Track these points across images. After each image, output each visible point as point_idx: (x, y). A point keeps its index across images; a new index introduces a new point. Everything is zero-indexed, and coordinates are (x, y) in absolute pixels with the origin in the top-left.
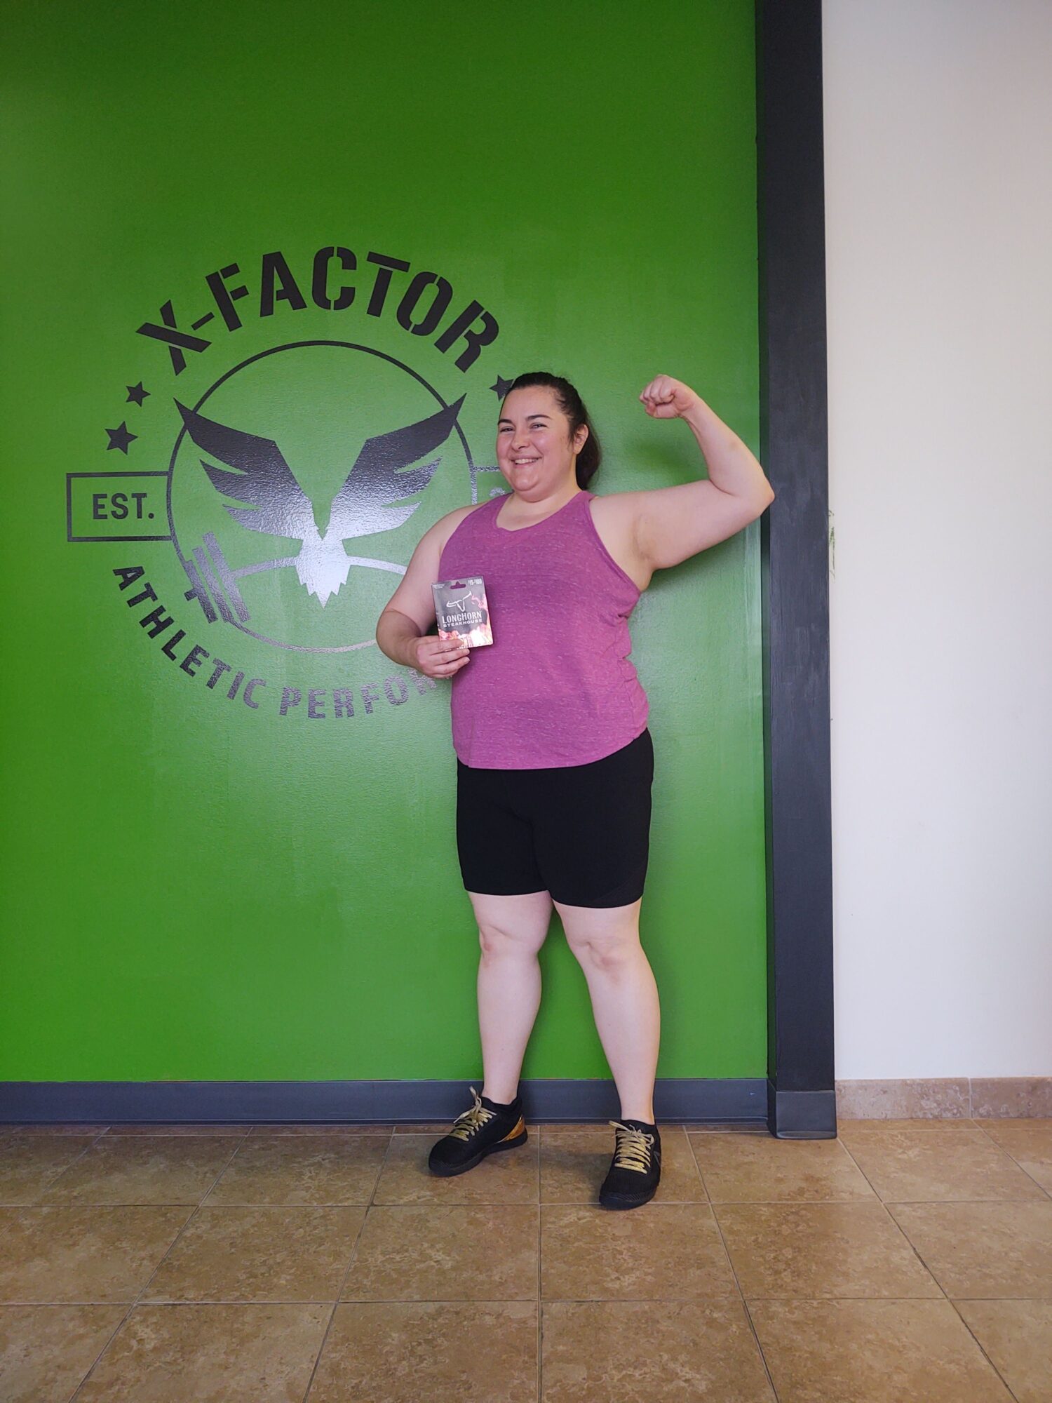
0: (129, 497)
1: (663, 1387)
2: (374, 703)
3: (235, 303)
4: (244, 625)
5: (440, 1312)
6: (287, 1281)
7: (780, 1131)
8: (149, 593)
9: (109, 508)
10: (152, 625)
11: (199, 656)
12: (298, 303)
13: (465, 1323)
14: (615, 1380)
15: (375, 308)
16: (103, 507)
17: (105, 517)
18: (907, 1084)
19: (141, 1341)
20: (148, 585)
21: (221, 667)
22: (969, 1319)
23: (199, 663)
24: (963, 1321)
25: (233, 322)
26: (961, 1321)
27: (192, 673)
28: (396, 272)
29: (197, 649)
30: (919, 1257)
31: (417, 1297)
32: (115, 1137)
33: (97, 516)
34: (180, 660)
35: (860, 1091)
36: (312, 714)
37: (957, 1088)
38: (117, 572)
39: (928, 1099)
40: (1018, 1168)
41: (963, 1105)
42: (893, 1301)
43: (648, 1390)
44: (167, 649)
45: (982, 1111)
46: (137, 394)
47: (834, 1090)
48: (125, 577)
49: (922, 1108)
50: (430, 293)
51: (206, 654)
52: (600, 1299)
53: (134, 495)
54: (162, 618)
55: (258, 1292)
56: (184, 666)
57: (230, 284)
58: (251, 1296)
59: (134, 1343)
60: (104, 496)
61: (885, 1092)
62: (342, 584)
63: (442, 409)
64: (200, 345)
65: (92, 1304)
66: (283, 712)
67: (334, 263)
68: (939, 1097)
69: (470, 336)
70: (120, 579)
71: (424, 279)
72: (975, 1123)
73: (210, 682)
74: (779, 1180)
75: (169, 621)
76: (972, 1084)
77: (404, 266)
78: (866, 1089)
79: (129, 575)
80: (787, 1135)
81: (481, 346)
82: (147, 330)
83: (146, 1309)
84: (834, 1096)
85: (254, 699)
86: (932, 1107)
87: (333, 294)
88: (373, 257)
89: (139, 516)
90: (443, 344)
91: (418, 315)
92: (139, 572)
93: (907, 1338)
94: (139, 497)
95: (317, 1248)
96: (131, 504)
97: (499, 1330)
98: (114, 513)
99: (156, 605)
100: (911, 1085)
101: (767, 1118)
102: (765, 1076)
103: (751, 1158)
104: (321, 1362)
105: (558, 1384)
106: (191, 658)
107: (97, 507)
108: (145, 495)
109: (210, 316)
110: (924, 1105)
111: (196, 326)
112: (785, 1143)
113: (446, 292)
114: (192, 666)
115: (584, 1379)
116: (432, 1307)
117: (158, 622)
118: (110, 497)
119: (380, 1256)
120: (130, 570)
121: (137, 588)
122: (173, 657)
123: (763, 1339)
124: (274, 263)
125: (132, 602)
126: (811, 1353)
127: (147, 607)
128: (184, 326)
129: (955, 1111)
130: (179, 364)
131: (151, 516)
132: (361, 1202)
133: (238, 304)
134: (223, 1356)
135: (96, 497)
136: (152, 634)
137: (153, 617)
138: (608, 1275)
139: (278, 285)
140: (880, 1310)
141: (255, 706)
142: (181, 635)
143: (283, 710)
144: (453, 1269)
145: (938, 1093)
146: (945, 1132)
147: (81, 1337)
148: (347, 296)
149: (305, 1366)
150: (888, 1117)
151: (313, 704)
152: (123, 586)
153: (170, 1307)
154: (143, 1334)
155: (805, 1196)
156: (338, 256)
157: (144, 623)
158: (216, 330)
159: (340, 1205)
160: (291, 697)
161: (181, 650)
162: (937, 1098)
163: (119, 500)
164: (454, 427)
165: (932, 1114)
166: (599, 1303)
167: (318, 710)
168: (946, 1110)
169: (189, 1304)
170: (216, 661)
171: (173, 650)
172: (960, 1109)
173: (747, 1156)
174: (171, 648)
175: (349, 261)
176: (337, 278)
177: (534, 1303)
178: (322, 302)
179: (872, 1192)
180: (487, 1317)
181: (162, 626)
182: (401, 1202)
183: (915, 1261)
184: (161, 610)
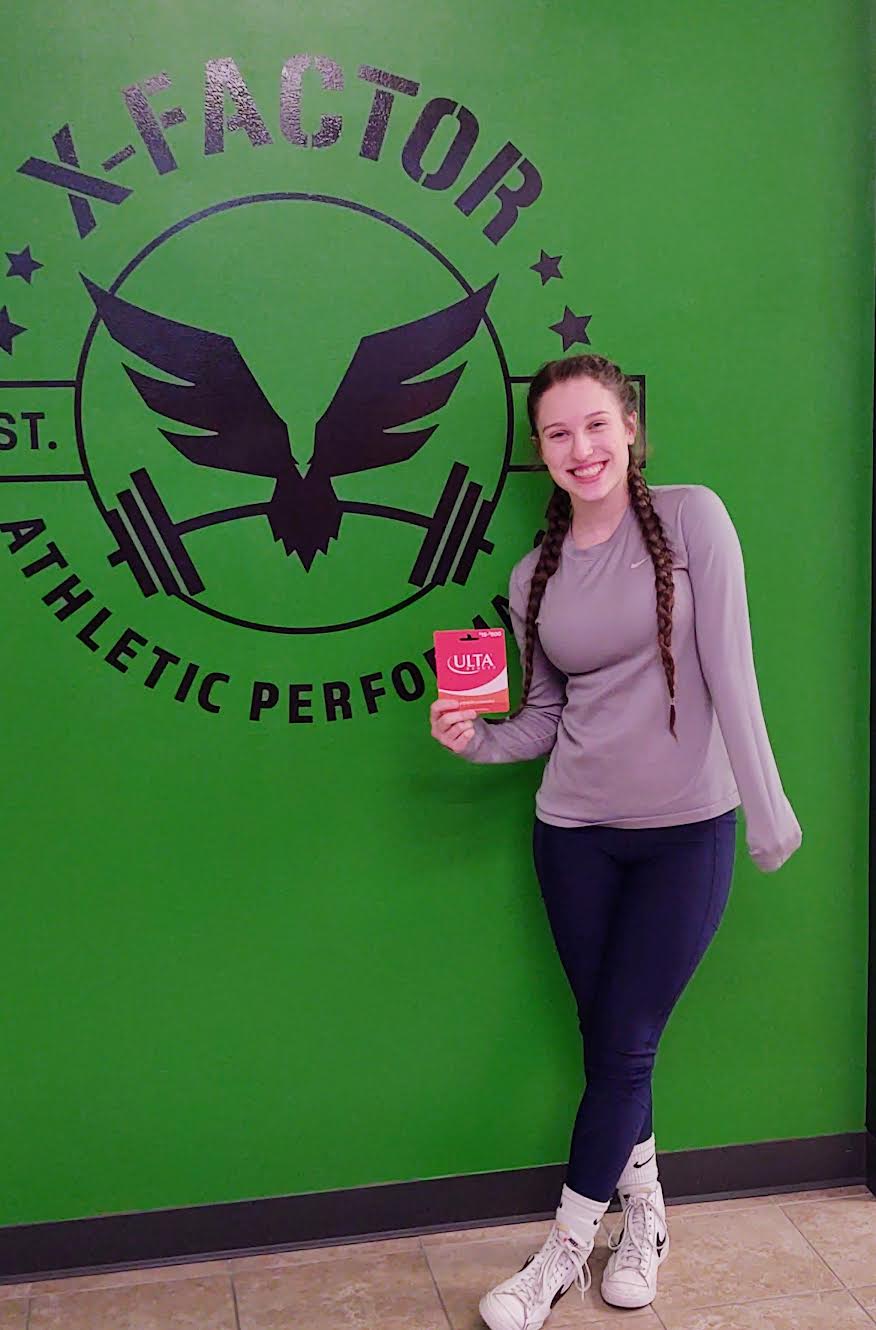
0: (18, 418)
2: (378, 699)
3: (166, 133)
4: (198, 598)
8: (55, 556)
10: (62, 603)
11: (133, 645)
12: (259, 135)
20: (52, 546)
21: (165, 658)
23: (132, 654)
25: (165, 162)
27: (123, 668)
28: (399, 97)
29: (130, 635)
34: (105, 650)
36: (295, 718)
38: (5, 528)
44: (85, 636)
46: (23, 266)
48: (16, 534)
50: (448, 128)
51: (142, 641)
53: (25, 416)
54: (76, 592)
56: (112, 658)
63: (466, 295)
64: (115, 194)
66: (255, 716)
69: (503, 193)
70: (10, 537)
71: (440, 107)
73: (149, 679)
75: (87, 596)
77: (412, 88)
79: (23, 532)
81: (518, 208)
82: (35, 168)
85: (212, 700)
87: (310, 123)
88: (367, 73)
89: (35, 445)
90: (467, 203)
91: (432, 159)
92: (38, 526)
94: (33, 418)
96: (22, 429)
99: (63, 576)
106: (122, 646)
108: (41, 416)
109: (130, 151)
111: (109, 165)
113: (469, 128)
114: (123, 658)
117: (69, 598)
120: (26, 524)
121: (36, 549)
122: (94, 647)
125: (30, 571)
127: (54, 576)
128: (89, 164)
130: (86, 223)
131: (52, 446)
133: (171, 135)
136: (62, 615)
137: (63, 590)
141: (215, 709)
142: (104, 614)
143: (255, 713)
148: (331, 128)
151: (295, 703)
152: (14, 548)
157: (49, 599)
158: (138, 172)
160: (265, 695)
161: (107, 636)
163: (3, 423)
164: (482, 321)
167: (303, 711)
170: (157, 650)
171: (94, 637)
173: (860, 1227)
174: (91, 633)
176: (315, 100)
178: (296, 137)
181: (75, 604)
184: (74, 581)
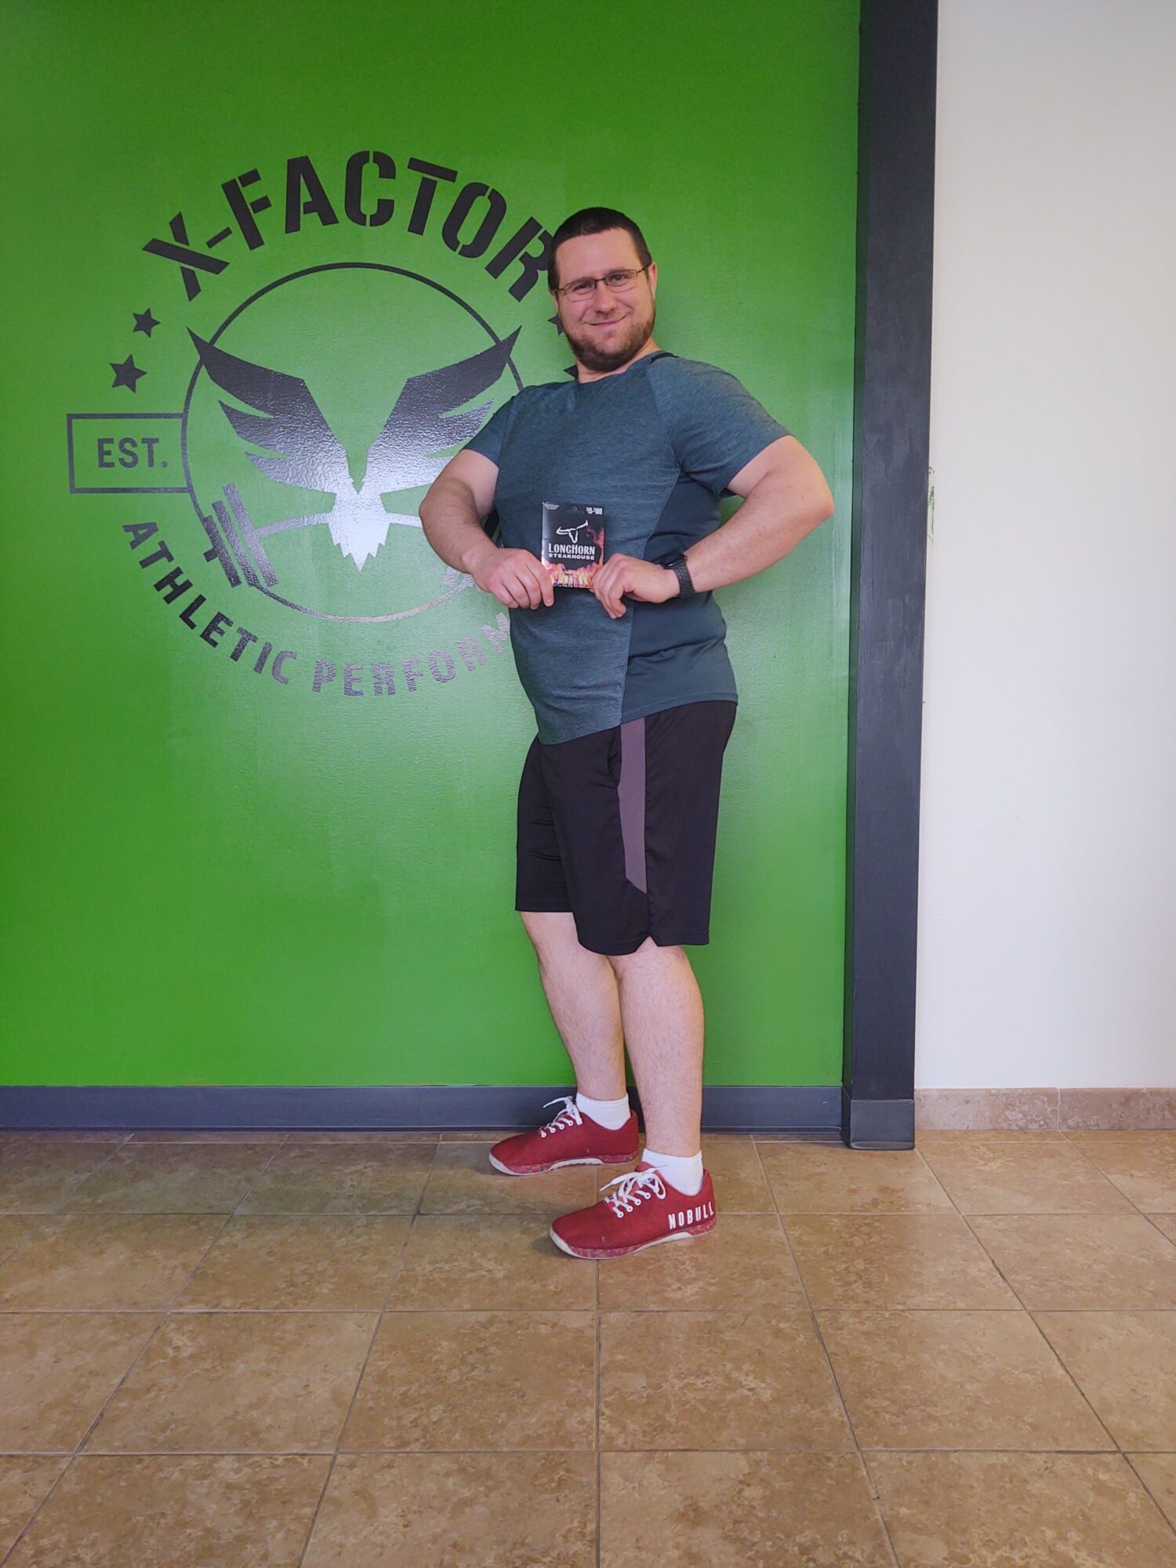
0: (138, 441)
1: (725, 1395)
2: (418, 680)
3: (255, 216)
4: (271, 590)
5: (491, 1322)
6: (329, 1290)
7: (853, 1141)
8: (164, 553)
9: (116, 455)
10: (168, 590)
11: (222, 625)
12: (329, 218)
13: (519, 1332)
14: (676, 1388)
15: (417, 225)
16: (109, 453)
17: (111, 465)
18: (991, 1095)
19: (177, 1349)
20: (162, 544)
21: (247, 637)
22: (1046, 1331)
23: (222, 633)
24: (1041, 1332)
25: (254, 239)
26: (1039, 1333)
27: (214, 644)
28: (441, 183)
29: (220, 617)
30: (998, 1269)
31: (467, 1307)
32: (140, 1144)
33: (102, 464)
34: (200, 629)
35: (941, 1101)
36: (348, 691)
37: (1045, 1099)
38: (127, 528)
39: (1014, 1110)
40: (1106, 1181)
41: (1051, 1116)
42: (969, 1312)
43: (711, 1398)
44: (185, 616)
45: (1070, 1122)
46: (145, 323)
47: (913, 1098)
48: (135, 534)
49: (1007, 1119)
50: (480, 208)
51: (229, 623)
52: (661, 1309)
53: (144, 441)
54: (179, 581)
55: (299, 1301)
56: (205, 636)
57: (251, 194)
58: (291, 1305)
59: (170, 1351)
60: (110, 441)
61: (968, 1102)
62: (380, 544)
63: (494, 344)
64: (217, 266)
65: (123, 1312)
66: (317, 688)
67: (370, 170)
68: (1026, 1108)
69: (526, 259)
70: (131, 536)
71: (473, 191)
72: (1063, 1135)
73: (234, 653)
74: (854, 1191)
75: (187, 585)
76: (1061, 1095)
77: (450, 175)
78: (947, 1099)
79: (141, 532)
80: (860, 1145)
81: (539, 271)
82: (156, 247)
83: (180, 1317)
84: (913, 1105)
85: (283, 673)
86: (1018, 1118)
87: (369, 207)
88: (415, 164)
89: (151, 463)
90: (496, 268)
91: (467, 234)
92: (152, 528)
93: (981, 1348)
94: (150, 442)
95: (361, 1257)
96: (141, 451)
97: (554, 1339)
98: (122, 461)
99: (172, 567)
100: (996, 1095)
101: (840, 1128)
102: (841, 1084)
103: (823, 1169)
104: (367, 1369)
105: (617, 1392)
106: (213, 626)
107: (102, 453)
108: (157, 440)
109: (227, 232)
110: (1009, 1116)
111: (211, 244)
112: (860, 1153)
113: (498, 207)
114: (214, 635)
115: (643, 1387)
116: (483, 1317)
117: (174, 586)
118: (117, 442)
119: (427, 1266)
120: (142, 526)
121: (150, 547)
122: (192, 626)
123: (831, 1348)
124: (300, 169)
125: (145, 563)
126: (881, 1363)
127: (163, 568)
128: (197, 244)
129: (1042, 1123)
130: (193, 289)
131: (165, 465)
132: (405, 1211)
133: (260, 219)
134: (263, 1364)
135: (101, 442)
136: (169, 599)
137: (169, 579)
138: (669, 1286)
139: (305, 196)
140: (955, 1321)
141: (285, 681)
142: (200, 600)
143: (317, 686)
144: (506, 1278)
145: (1025, 1103)
146: (1032, 1144)
147: (114, 1344)
148: (385, 210)
149: (350, 1374)
150: (970, 1128)
151: (349, 680)
152: (134, 545)
153: (206, 1315)
154: (178, 1342)
155: (880, 1207)
156: (374, 162)
157: (159, 586)
158: (234, 247)
159: (383, 1214)
160: (325, 672)
161: (202, 618)
162: (1023, 1109)
163: (128, 446)
164: (507, 365)
165: (1016, 1125)
166: (661, 1313)
167: (355, 687)
168: (1032, 1121)
169: (226, 1313)
170: (240, 630)
171: (192, 618)
172: (1048, 1121)
173: (819, 1166)
174: (190, 615)
175: (387, 168)
176: (373, 188)
177: (592, 1313)
178: (358, 217)
179: (951, 1204)
180: (542, 1327)
181: (179, 590)
182: (449, 1211)
183: (994, 1273)
184: (178, 572)
